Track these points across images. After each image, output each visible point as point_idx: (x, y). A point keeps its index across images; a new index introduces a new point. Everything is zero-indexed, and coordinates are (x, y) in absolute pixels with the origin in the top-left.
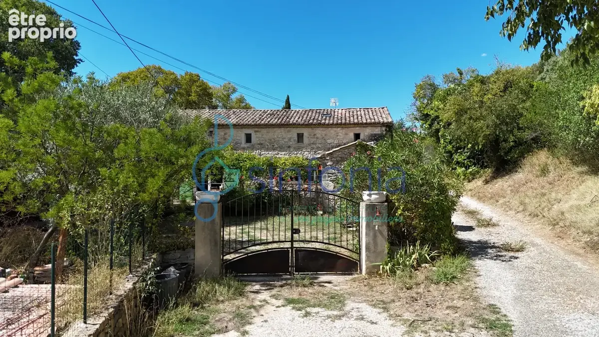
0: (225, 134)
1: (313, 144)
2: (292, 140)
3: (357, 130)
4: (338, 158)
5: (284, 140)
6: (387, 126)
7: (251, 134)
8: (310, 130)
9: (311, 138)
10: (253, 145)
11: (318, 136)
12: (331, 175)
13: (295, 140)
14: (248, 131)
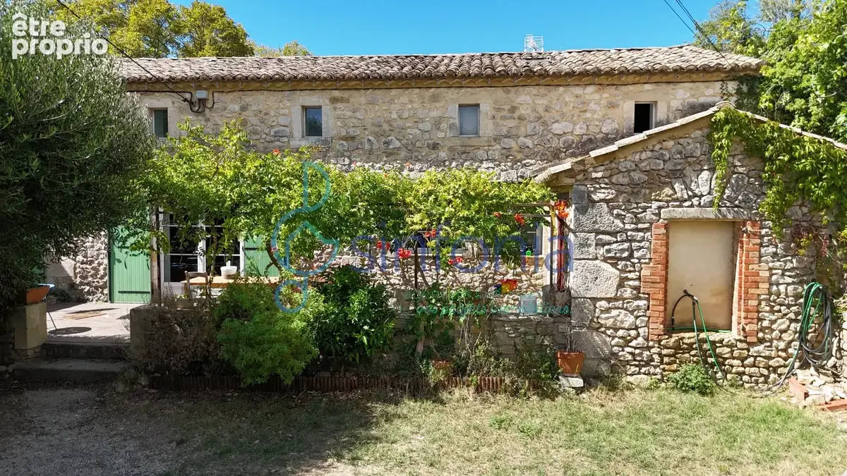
0: (243, 109)
1: (506, 137)
2: (444, 125)
3: (646, 93)
4: (636, 176)
5: (421, 126)
6: (741, 80)
7: (320, 107)
8: (499, 93)
9: (503, 118)
10: (325, 142)
11: (523, 112)
12: (607, 238)
13: (451, 127)
14: (312, 99)
